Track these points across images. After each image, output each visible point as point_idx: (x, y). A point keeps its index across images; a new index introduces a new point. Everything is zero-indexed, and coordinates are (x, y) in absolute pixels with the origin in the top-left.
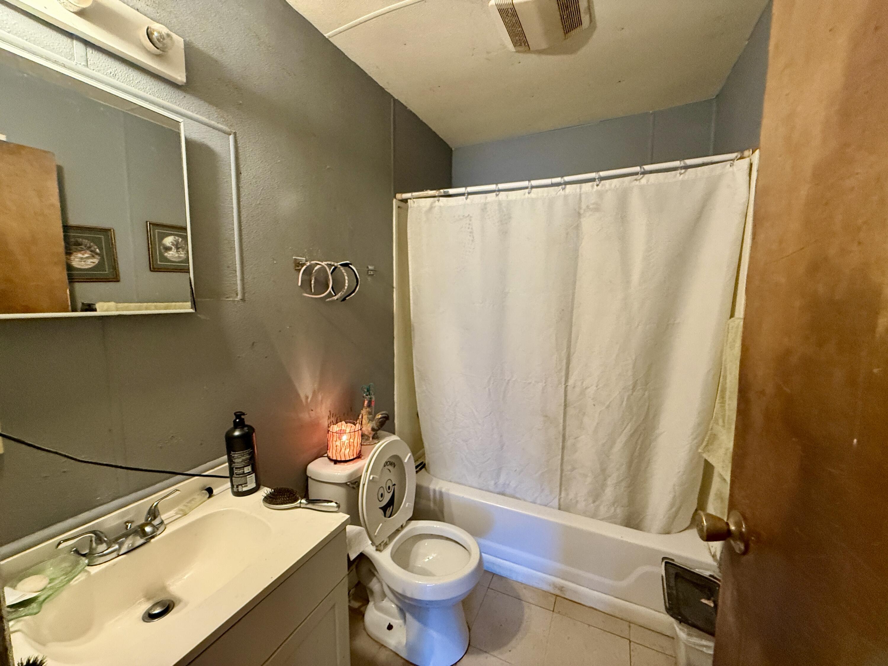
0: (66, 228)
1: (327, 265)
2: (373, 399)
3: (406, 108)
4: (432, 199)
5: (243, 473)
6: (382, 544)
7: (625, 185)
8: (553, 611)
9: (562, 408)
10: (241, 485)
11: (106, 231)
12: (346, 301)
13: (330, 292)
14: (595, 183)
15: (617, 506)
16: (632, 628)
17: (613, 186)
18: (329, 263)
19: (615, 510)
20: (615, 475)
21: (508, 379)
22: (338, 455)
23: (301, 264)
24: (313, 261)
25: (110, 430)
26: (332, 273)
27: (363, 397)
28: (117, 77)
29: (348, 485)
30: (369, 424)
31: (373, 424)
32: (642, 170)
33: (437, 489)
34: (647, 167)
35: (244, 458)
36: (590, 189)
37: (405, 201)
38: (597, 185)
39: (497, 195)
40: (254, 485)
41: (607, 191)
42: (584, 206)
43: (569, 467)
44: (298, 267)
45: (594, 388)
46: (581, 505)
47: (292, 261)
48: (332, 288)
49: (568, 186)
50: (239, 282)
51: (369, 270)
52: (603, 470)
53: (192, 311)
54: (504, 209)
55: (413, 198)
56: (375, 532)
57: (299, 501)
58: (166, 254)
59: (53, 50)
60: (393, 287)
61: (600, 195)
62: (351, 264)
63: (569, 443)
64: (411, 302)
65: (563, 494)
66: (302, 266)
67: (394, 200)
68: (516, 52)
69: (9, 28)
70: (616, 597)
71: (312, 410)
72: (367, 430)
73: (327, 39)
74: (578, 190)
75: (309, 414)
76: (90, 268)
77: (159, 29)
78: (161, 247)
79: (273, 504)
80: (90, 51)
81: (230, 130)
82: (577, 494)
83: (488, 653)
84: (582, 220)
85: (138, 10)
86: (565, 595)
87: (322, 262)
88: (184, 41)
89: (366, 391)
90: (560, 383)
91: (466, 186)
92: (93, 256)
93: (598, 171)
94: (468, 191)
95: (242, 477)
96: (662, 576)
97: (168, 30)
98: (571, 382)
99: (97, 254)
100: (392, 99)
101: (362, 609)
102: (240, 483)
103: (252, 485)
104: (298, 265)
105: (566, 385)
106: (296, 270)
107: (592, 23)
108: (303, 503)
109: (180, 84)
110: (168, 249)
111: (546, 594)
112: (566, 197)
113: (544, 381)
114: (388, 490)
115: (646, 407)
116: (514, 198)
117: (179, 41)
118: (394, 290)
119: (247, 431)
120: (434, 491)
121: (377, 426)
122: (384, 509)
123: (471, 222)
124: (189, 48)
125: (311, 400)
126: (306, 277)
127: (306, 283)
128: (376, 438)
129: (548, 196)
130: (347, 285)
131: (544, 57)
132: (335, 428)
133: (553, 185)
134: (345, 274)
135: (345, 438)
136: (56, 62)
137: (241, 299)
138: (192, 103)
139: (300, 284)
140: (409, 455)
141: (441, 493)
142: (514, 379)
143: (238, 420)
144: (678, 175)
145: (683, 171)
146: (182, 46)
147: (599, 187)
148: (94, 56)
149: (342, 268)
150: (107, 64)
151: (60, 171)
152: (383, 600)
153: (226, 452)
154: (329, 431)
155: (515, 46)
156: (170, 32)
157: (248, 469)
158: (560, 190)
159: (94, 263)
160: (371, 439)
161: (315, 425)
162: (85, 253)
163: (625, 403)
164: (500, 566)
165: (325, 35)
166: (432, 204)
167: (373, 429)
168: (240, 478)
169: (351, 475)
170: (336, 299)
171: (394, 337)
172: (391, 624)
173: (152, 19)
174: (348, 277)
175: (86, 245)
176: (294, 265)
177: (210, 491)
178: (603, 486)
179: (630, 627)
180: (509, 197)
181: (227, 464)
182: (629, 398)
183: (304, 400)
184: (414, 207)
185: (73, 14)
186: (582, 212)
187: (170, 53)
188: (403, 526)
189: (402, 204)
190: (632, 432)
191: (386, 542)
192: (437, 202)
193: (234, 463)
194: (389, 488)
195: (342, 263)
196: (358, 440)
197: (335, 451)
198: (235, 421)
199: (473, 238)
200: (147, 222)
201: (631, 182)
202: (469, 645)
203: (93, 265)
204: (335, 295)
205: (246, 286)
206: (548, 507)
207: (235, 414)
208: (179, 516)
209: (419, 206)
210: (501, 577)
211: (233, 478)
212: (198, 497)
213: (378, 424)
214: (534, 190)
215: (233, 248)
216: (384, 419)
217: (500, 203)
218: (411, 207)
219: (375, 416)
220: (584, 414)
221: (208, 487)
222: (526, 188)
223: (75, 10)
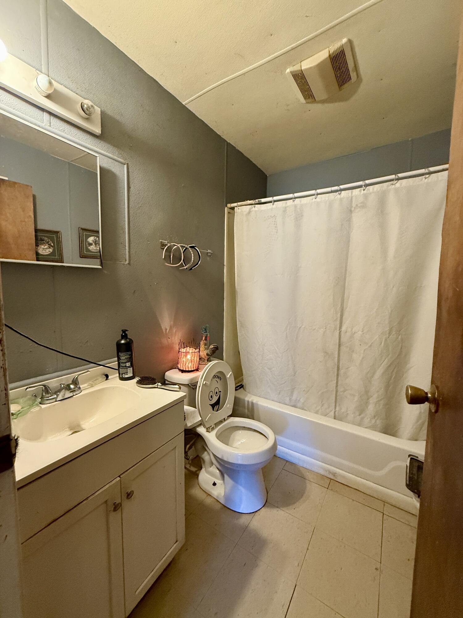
0: (36, 231)
1: (181, 246)
2: (209, 335)
3: (235, 148)
4: (251, 206)
5: (126, 366)
6: (211, 428)
7: (384, 189)
8: (328, 488)
9: (338, 347)
10: (124, 373)
11: (57, 232)
12: (192, 270)
13: (182, 263)
14: (362, 189)
15: (377, 419)
16: (386, 506)
17: (375, 189)
18: (182, 245)
19: (375, 422)
20: (375, 396)
21: (300, 326)
22: (184, 367)
23: (165, 245)
24: (172, 243)
25: (54, 332)
26: (183, 252)
27: (202, 333)
28: (65, 132)
29: (190, 386)
30: (205, 351)
31: (208, 351)
32: (397, 177)
33: (250, 400)
34: (400, 175)
35: (126, 357)
36: (359, 193)
37: (233, 208)
38: (364, 190)
39: (293, 201)
40: (132, 375)
41: (371, 193)
42: (354, 205)
43: (342, 389)
44: (163, 246)
45: (360, 333)
46: (351, 417)
47: (160, 243)
48: (183, 260)
49: (343, 192)
50: (127, 253)
51: (208, 253)
52: (367, 392)
53: (100, 267)
54: (298, 210)
55: (238, 206)
56: (206, 419)
57: (157, 384)
58: (89, 248)
59: (34, 118)
60: (224, 265)
61: (366, 196)
62: (196, 247)
63: (342, 372)
64: (236, 275)
65: (337, 409)
66: (166, 246)
67: (226, 208)
68: (306, 103)
69: (14, 107)
70: (375, 483)
71: (169, 338)
72: (204, 355)
73: (184, 106)
74: (350, 194)
75: (167, 340)
76: (47, 255)
77: (87, 103)
78: (87, 243)
79: (142, 384)
80: (52, 118)
81: (125, 162)
82: (347, 409)
83: (279, 508)
84: (353, 215)
85: (77, 94)
86: (336, 478)
87: (178, 244)
88: (101, 110)
89: (204, 330)
90: (335, 329)
91: (273, 196)
92: (50, 247)
93: (365, 180)
94: (274, 199)
95: (125, 369)
96: (407, 466)
97: (92, 103)
98: (344, 329)
99: (52, 246)
100: (226, 143)
101: (198, 472)
102: (123, 372)
103: (130, 375)
104: (163, 245)
105: (341, 330)
106: (162, 248)
107: (358, 78)
108: (159, 385)
109: (98, 135)
110: (91, 244)
111: (323, 476)
112: (341, 200)
113: (324, 328)
114: (216, 395)
115: (400, 348)
116: (305, 202)
117: (98, 110)
118: (225, 267)
119: (129, 341)
120: (248, 402)
121: (210, 353)
122: (213, 406)
123: (275, 220)
124: (103, 114)
125: (169, 331)
126: (168, 254)
127: (167, 258)
128: (209, 360)
129: (329, 199)
130: (193, 259)
131: (326, 105)
132: (183, 350)
133: (332, 192)
134: (192, 252)
135: (189, 357)
136: (35, 124)
137: (128, 264)
138: (104, 146)
139: (163, 257)
140: (231, 373)
141: (252, 403)
142: (303, 326)
143: (123, 334)
144: (424, 179)
145: (427, 176)
146: (100, 113)
147: (365, 191)
148: (54, 121)
149: (190, 249)
150: (60, 125)
151: (34, 197)
152: (211, 467)
153: (117, 356)
154: (179, 351)
155: (305, 98)
156: (93, 105)
157: (128, 364)
158: (337, 195)
159: (49, 251)
160: (206, 361)
161: (170, 348)
162: (45, 245)
163: (383, 343)
164: (291, 456)
165: (183, 103)
166: (250, 209)
167: (207, 355)
168: (124, 369)
169: (192, 380)
170: (185, 268)
171: (224, 299)
172: (215, 482)
173: (84, 98)
174: (193, 254)
175: (46, 240)
176: (160, 245)
177: (107, 376)
178: (367, 403)
179: (384, 505)
180: (302, 202)
181: (117, 362)
182: (386, 340)
183: (164, 331)
184: (238, 212)
185: (43, 97)
186: (353, 209)
187: (93, 116)
188: (226, 419)
189: (231, 211)
190: (389, 364)
191: (213, 427)
192: (254, 208)
193: (121, 359)
194: (217, 393)
195: (190, 245)
196: (197, 359)
197: (182, 364)
198: (122, 335)
199: (277, 230)
200: (79, 228)
201: (388, 186)
202: (266, 501)
203: (50, 252)
204: (186, 266)
205: (132, 256)
206: (328, 417)
207: (122, 330)
208: (89, 387)
209: (242, 211)
210: (292, 464)
211: (120, 369)
212: (100, 379)
213: (211, 352)
214: (319, 196)
215: (124, 232)
216: (215, 349)
217: (295, 206)
218: (237, 212)
219: (209, 346)
220: (353, 351)
221: (106, 374)
222: (314, 195)
223: (45, 95)
